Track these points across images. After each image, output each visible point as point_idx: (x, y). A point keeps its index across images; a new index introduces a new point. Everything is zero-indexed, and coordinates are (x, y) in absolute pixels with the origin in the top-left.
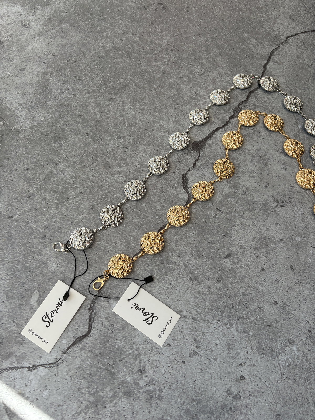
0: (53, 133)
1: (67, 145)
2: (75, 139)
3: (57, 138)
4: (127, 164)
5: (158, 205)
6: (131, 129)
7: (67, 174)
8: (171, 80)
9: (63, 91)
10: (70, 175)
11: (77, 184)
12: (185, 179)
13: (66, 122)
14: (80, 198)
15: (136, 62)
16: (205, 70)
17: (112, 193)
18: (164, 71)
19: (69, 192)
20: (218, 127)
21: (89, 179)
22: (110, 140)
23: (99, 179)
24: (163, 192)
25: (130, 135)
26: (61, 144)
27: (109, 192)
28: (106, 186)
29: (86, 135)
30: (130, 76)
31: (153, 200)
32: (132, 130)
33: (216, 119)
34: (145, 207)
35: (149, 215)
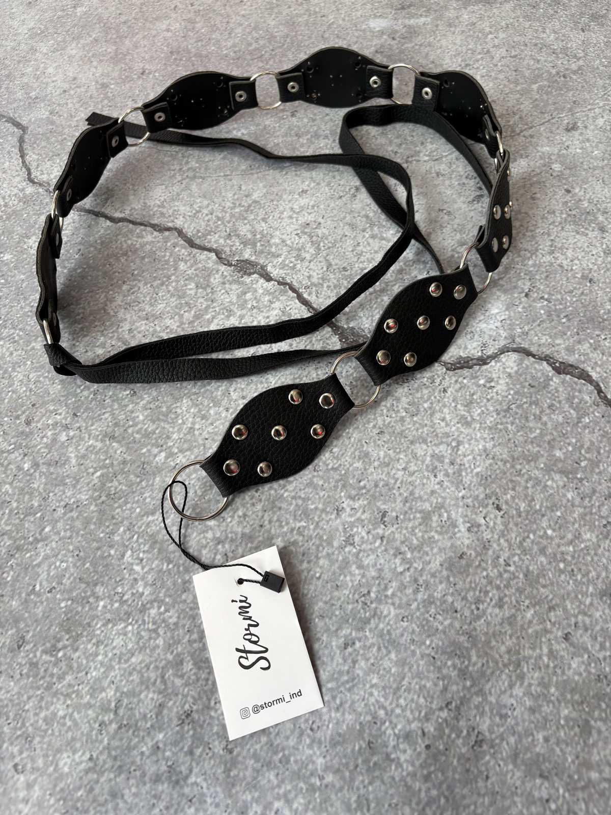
0: (352, 779)
1: (398, 711)
2: (372, 686)
3: (375, 759)
4: (439, 507)
5: (550, 418)
6: (316, 508)
7: (511, 696)
8: (141, 418)
9: (164, 768)
10: (511, 686)
11: (540, 657)
12: (459, 363)
13: (302, 734)
14: (586, 639)
15: (57, 521)
16: (112, 337)
17: (545, 542)
18: (105, 436)
19: (576, 678)
20: (297, 301)
21: (513, 616)
22: (360, 567)
23: (507, 586)
24: (509, 408)
25: (339, 511)
26: (397, 737)
27: (543, 551)
28: (527, 562)
29: (350, 649)
30: (113, 533)
31: (538, 431)
32: (320, 506)
33: (273, 306)
34: (565, 451)
35: (586, 439)
